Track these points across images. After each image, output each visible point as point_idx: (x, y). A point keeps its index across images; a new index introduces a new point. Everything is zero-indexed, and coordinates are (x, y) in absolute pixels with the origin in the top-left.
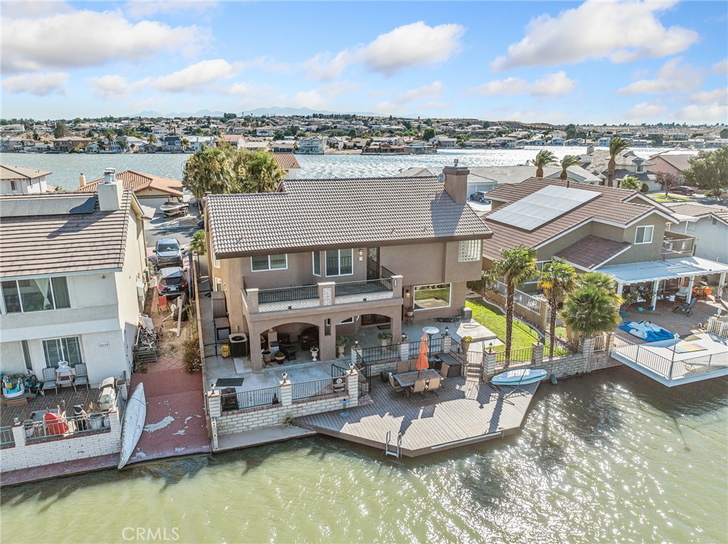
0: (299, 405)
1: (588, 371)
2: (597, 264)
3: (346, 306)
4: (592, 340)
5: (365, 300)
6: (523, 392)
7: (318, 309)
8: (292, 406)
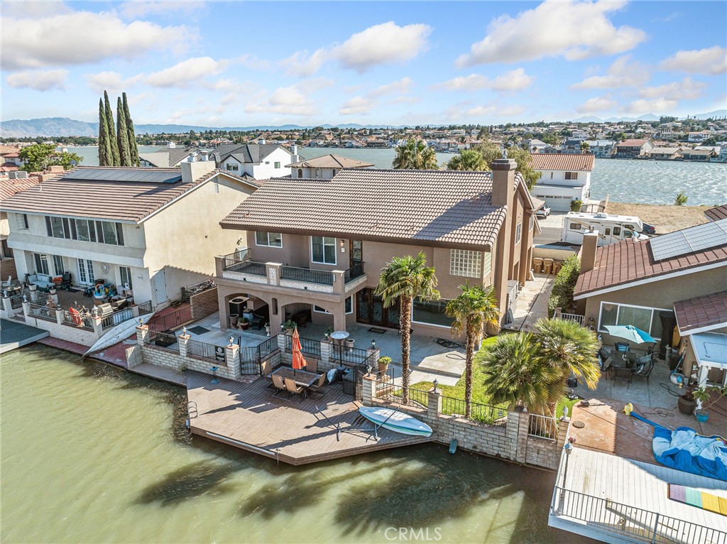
0: (192, 360)
1: (519, 460)
2: (698, 327)
3: (286, 289)
4: (523, 415)
5: (306, 288)
6: (375, 436)
7: (263, 286)
8: (185, 358)
